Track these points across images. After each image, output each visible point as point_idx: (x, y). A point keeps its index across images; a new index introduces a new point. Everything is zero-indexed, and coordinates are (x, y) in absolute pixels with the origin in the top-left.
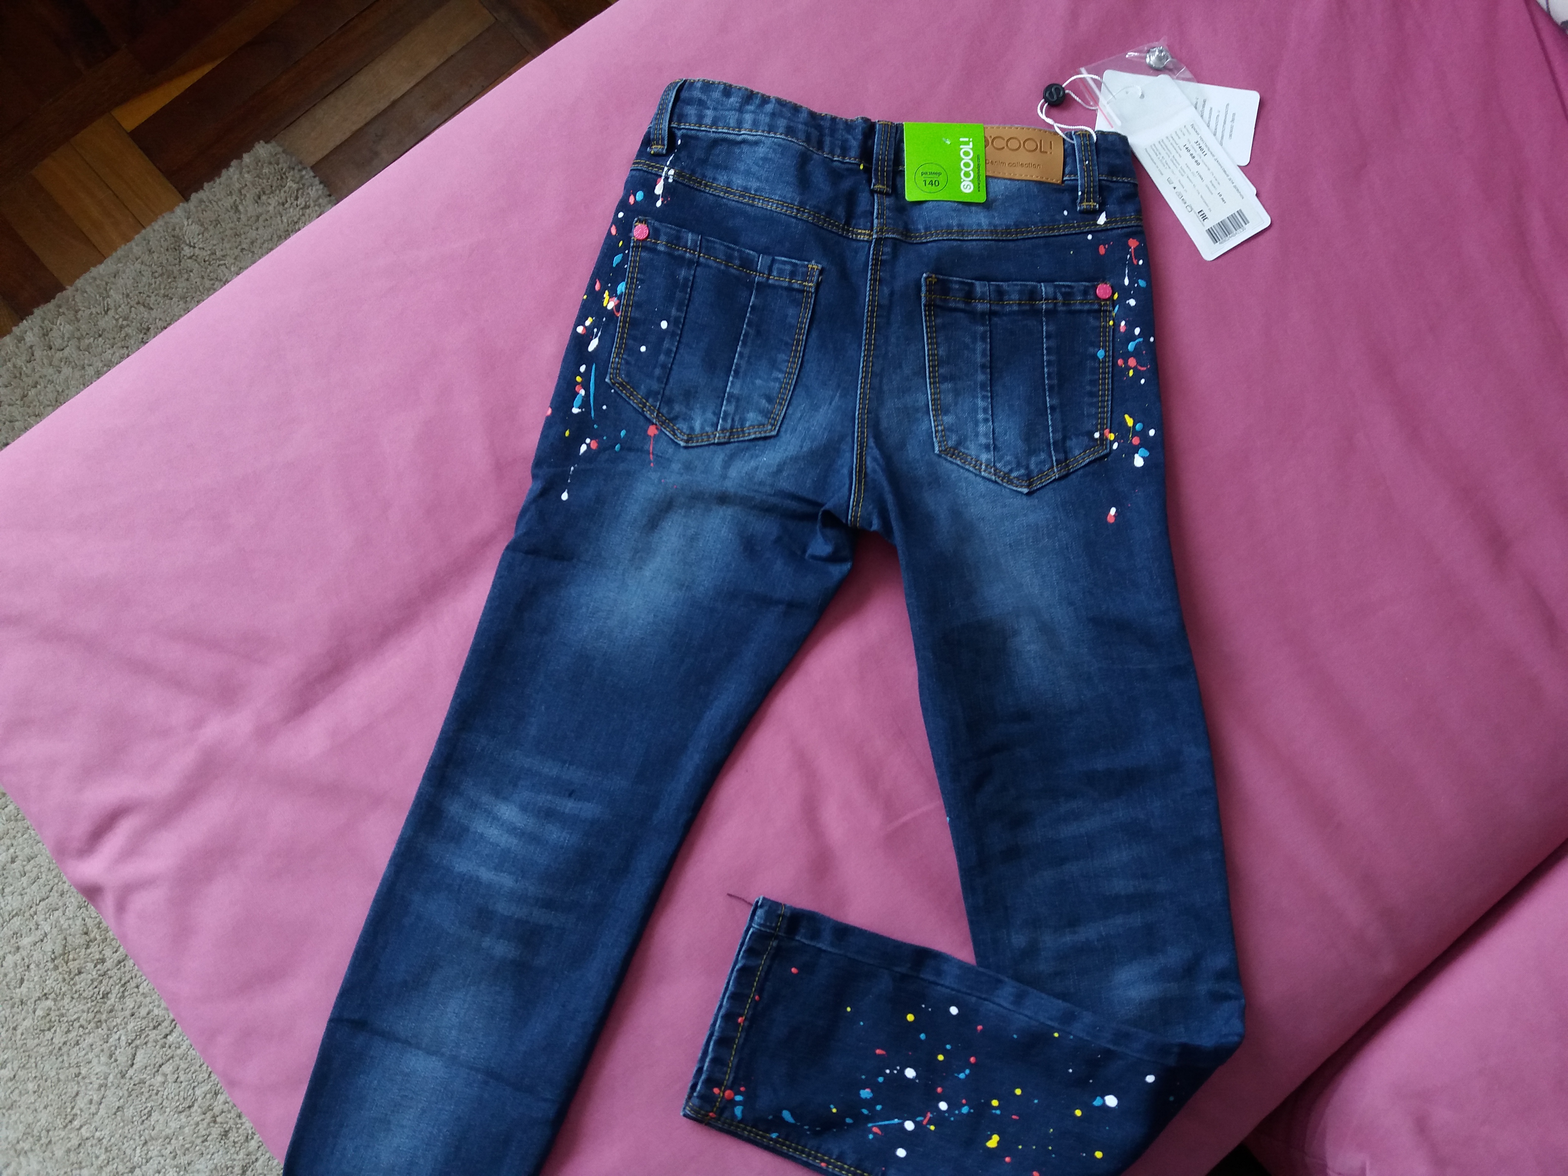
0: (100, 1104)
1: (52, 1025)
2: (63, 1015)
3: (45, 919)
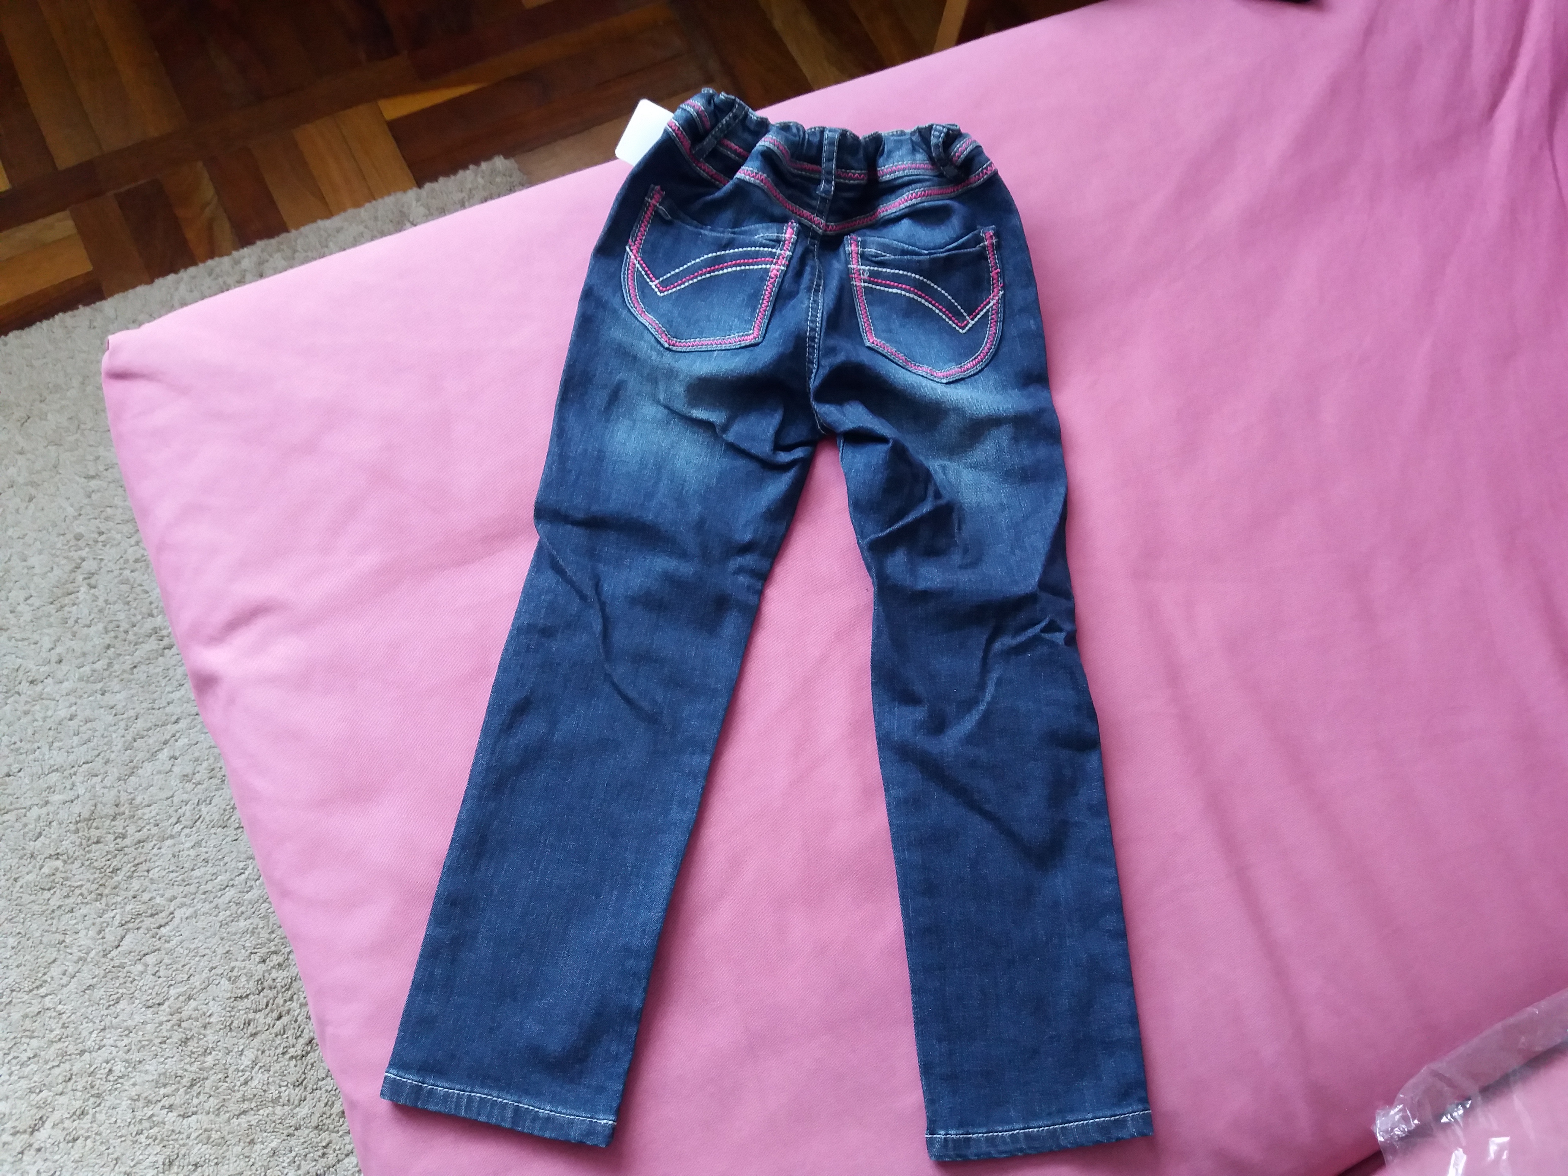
0: (73, 978)
1: (55, 885)
2: (67, 879)
3: (83, 782)
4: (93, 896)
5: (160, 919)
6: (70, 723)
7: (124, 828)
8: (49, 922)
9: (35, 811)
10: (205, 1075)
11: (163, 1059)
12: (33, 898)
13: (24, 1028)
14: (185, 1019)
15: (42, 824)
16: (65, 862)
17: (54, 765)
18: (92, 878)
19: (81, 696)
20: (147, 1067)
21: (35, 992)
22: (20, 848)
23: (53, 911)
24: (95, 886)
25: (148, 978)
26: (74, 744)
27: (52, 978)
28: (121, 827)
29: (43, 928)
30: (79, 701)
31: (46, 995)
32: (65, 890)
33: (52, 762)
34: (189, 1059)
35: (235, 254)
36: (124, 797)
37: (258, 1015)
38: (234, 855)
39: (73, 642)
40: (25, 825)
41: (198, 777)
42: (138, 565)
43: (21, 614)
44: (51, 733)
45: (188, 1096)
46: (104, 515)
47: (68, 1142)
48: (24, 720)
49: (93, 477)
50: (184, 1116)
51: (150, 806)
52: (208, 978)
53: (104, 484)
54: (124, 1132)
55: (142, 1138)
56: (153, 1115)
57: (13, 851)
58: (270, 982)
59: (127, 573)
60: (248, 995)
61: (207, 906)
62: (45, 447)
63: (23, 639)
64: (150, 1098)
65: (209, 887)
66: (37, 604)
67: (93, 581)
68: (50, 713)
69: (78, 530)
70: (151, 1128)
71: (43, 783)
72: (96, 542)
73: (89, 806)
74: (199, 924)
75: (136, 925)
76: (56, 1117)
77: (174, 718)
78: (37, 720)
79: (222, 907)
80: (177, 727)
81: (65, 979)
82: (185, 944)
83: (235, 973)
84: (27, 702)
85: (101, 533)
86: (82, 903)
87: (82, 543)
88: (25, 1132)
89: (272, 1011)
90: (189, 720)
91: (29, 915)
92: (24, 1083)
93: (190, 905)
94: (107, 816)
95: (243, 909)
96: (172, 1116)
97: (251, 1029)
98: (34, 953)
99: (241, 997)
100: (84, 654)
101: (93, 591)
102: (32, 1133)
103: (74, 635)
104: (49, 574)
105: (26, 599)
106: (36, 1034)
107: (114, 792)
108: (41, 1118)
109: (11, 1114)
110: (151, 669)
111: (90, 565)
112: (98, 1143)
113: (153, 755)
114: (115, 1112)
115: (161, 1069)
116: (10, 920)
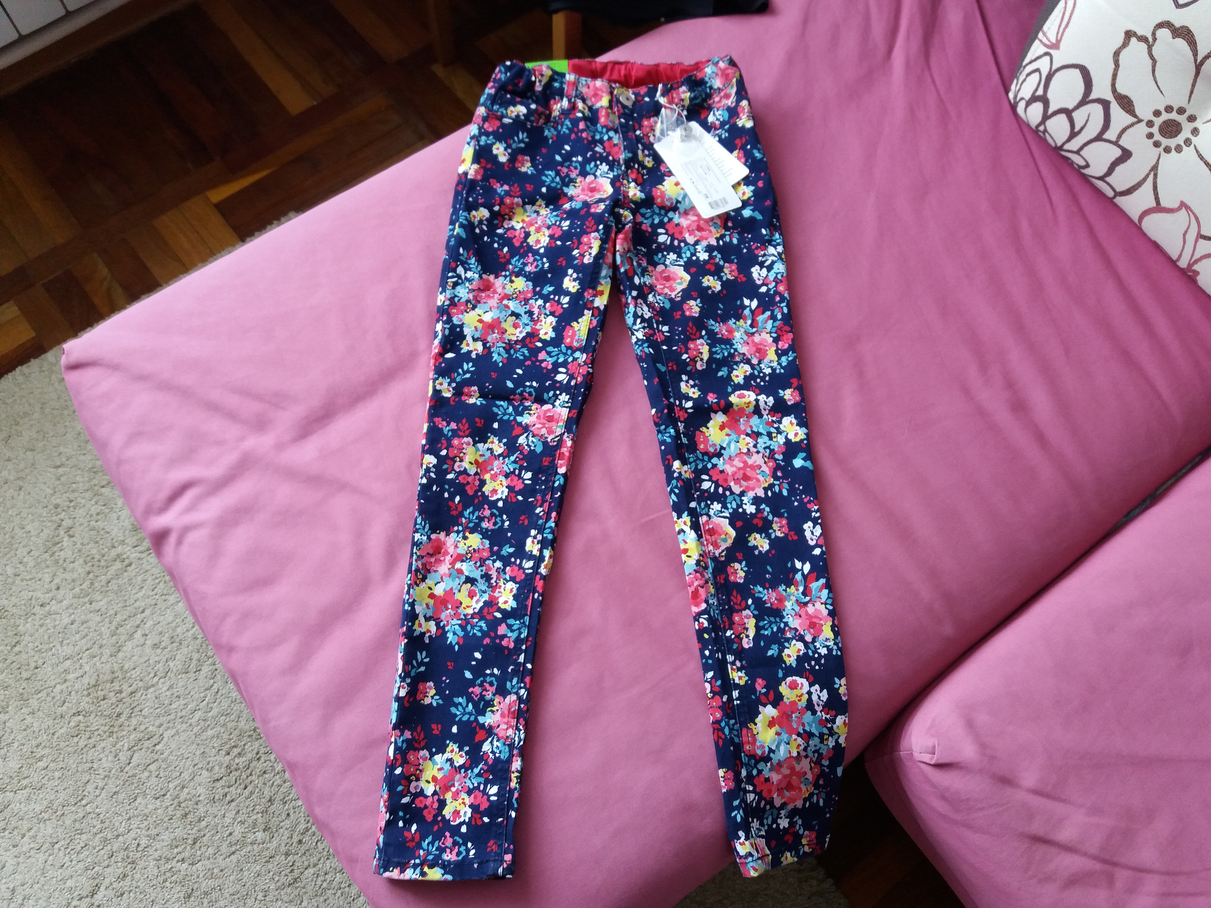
0: (103, 790)
1: (80, 732)
2: (87, 727)
3: (87, 663)
4: (107, 734)
5: (155, 740)
6: (72, 626)
7: (120, 686)
8: (81, 757)
9: (59, 687)
10: (202, 833)
11: (172, 830)
12: (67, 743)
13: (75, 829)
14: (182, 801)
15: (65, 695)
16: (84, 716)
17: (66, 655)
18: (104, 722)
19: (76, 608)
20: (163, 837)
21: (78, 804)
22: (52, 713)
23: (82, 749)
24: (107, 728)
25: (154, 779)
26: (77, 640)
27: (89, 793)
28: (118, 686)
29: (77, 761)
30: (75, 611)
31: (87, 805)
32: (88, 734)
33: (64, 654)
34: (190, 826)
36: (116, 667)
37: (231, 789)
38: (197, 689)
39: (65, 574)
40: (54, 698)
41: (163, 644)
42: (99, 517)
43: (27, 563)
44: (60, 635)
45: (193, 851)
46: (70, 489)
47: (118, 897)
48: (41, 630)
49: (59, 467)
50: (192, 864)
51: (134, 669)
52: (193, 772)
53: (68, 470)
54: (154, 882)
55: (167, 884)
56: (172, 868)
57: (49, 716)
58: (235, 766)
59: (93, 523)
60: (221, 778)
61: (184, 726)
62: (24, 453)
63: (31, 579)
64: (168, 856)
65: (184, 713)
66: (37, 555)
67: (71, 533)
68: (57, 623)
69: (55, 502)
70: (172, 877)
71: (60, 669)
72: (69, 507)
73: (95, 677)
74: (181, 738)
75: (139, 747)
76: (107, 882)
77: (141, 609)
78: (49, 629)
79: (194, 724)
80: (144, 615)
81: (98, 792)
82: (174, 753)
83: (211, 765)
84: (41, 619)
85: (71, 501)
87: (59, 510)
88: (87, 896)
89: (240, 784)
90: (151, 609)
91: (66, 755)
92: (81, 865)
93: (173, 728)
95: (209, 723)
96: (185, 866)
97: (228, 798)
99: (217, 780)
100: (73, 581)
101: (72, 539)
102: (92, 896)
103: (65, 569)
104: (41, 534)
105: (29, 553)
106: (84, 831)
107: (109, 666)
108: (97, 885)
109: (76, 887)
110: (120, 581)
111: (67, 523)
112: (138, 893)
113: (131, 636)
114: (146, 871)
115: (172, 836)
116: (54, 761)
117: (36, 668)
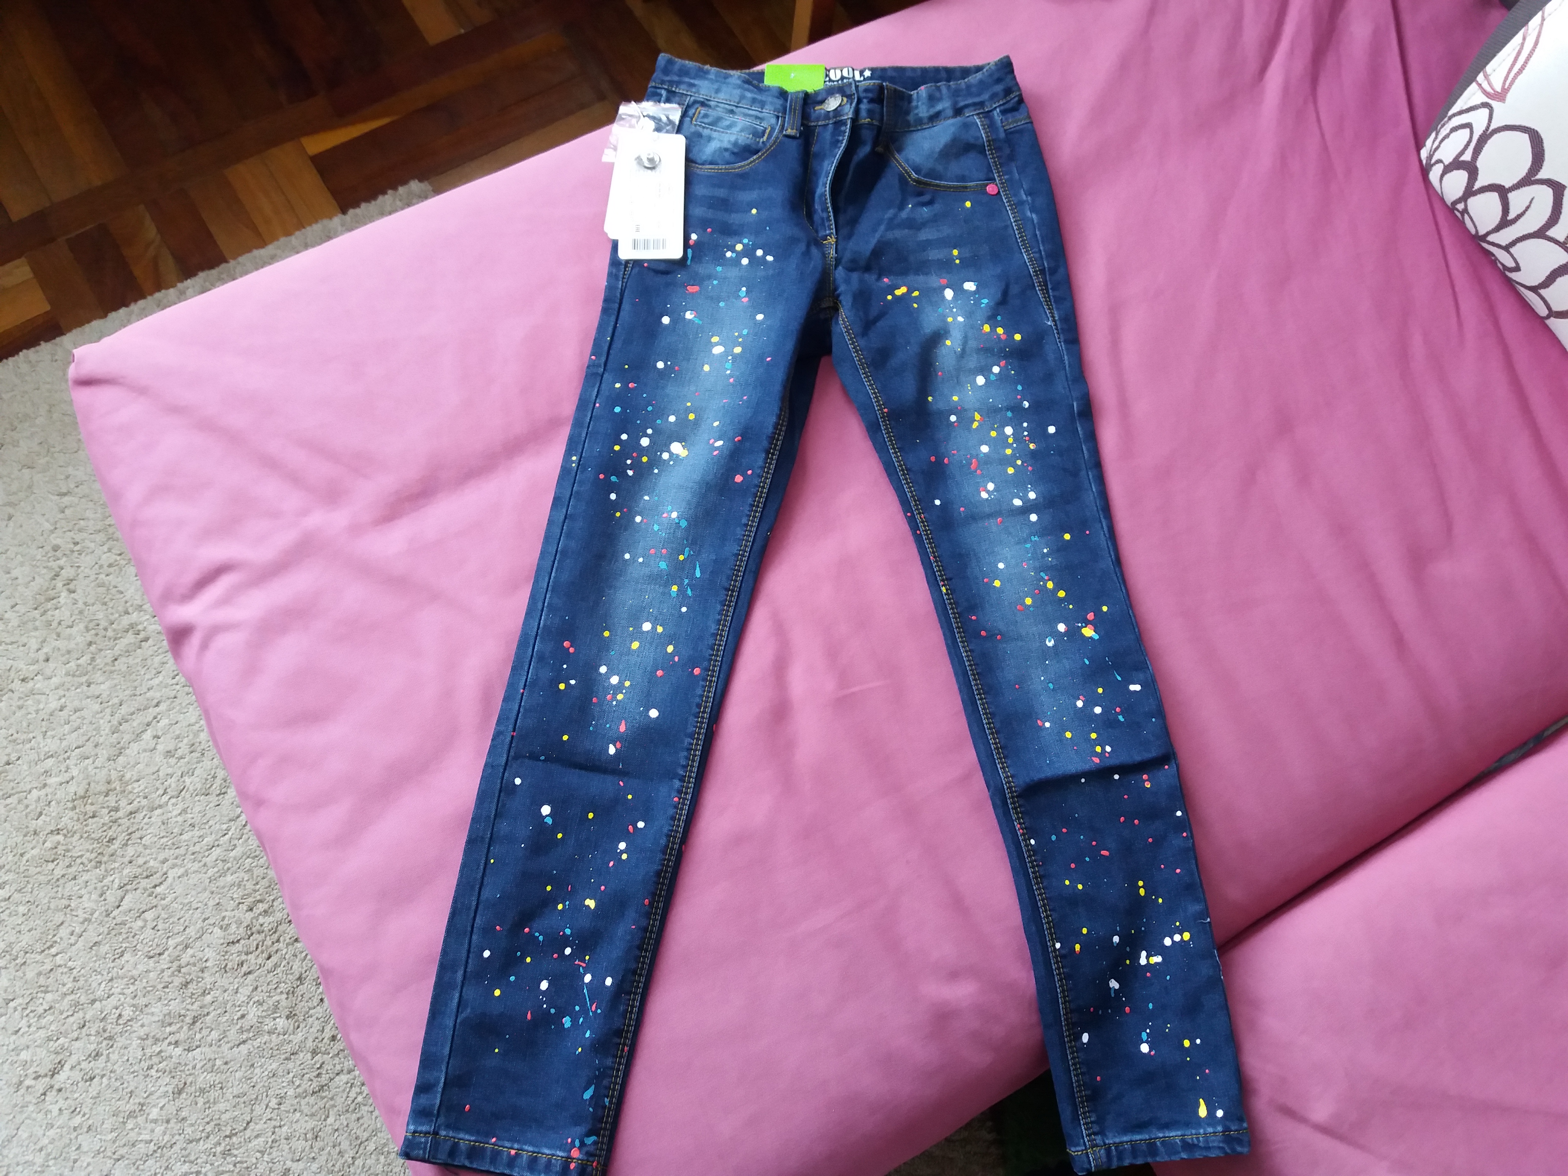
0: (80, 937)
1: (57, 857)
2: (68, 851)
3: (76, 765)
4: (93, 863)
5: (155, 879)
6: (61, 713)
7: (116, 802)
8: (55, 890)
9: (35, 793)
10: (206, 1011)
11: (166, 1002)
12: (39, 869)
13: (39, 984)
14: (183, 965)
15: (42, 804)
16: (65, 836)
17: (49, 752)
18: (91, 848)
19: (68, 689)
20: (153, 1010)
21: (46, 952)
22: (24, 827)
23: (58, 880)
24: (94, 855)
25: (149, 932)
26: (66, 732)
27: (61, 939)
28: (114, 802)
29: (50, 895)
30: (67, 694)
31: (57, 954)
32: (67, 861)
33: (47, 749)
34: (190, 1000)
35: (179, 285)
36: (114, 775)
37: (249, 957)
38: (217, 819)
39: (58, 642)
40: (27, 806)
41: (180, 753)
42: (112, 570)
43: (9, 620)
44: (44, 723)
45: (191, 1033)
46: (77, 527)
47: (86, 1081)
48: (19, 714)
49: (65, 494)
50: (189, 1050)
51: (138, 781)
52: (202, 928)
53: (76, 500)
54: (136, 1068)
55: (153, 1072)
56: (161, 1051)
57: (18, 830)
58: (258, 927)
59: (102, 576)
60: (238, 941)
61: (196, 865)
62: (20, 470)
63: (12, 643)
64: (157, 1036)
65: (197, 848)
66: (23, 611)
67: (71, 586)
68: (41, 706)
69: (55, 542)
70: (160, 1063)
72: (73, 551)
73: (84, 785)
74: (191, 881)
75: (133, 886)
76: (73, 1060)
77: (155, 701)
78: (29, 713)
79: (209, 865)
80: (157, 710)
81: (73, 939)
82: (179, 900)
83: (226, 922)
84: (20, 698)
85: (76, 544)
86: (84, 871)
87: (59, 554)
88: (46, 1075)
89: (262, 952)
90: (168, 702)
91: (36, 885)
92: (42, 1033)
93: (181, 866)
94: (100, 793)
95: (229, 865)
96: (179, 1051)
97: (245, 968)
98: (42, 918)
99: (233, 943)
100: (69, 652)
101: (73, 595)
102: (53, 1076)
103: (58, 635)
104: (32, 583)
105: (13, 607)
106: (50, 989)
107: (105, 771)
108: (59, 1062)
109: (32, 1061)
110: (130, 660)
111: (68, 572)
112: (113, 1080)
113: (138, 736)
114: (126, 1051)
115: (166, 1010)
116: (19, 891)
117: (8, 764)
